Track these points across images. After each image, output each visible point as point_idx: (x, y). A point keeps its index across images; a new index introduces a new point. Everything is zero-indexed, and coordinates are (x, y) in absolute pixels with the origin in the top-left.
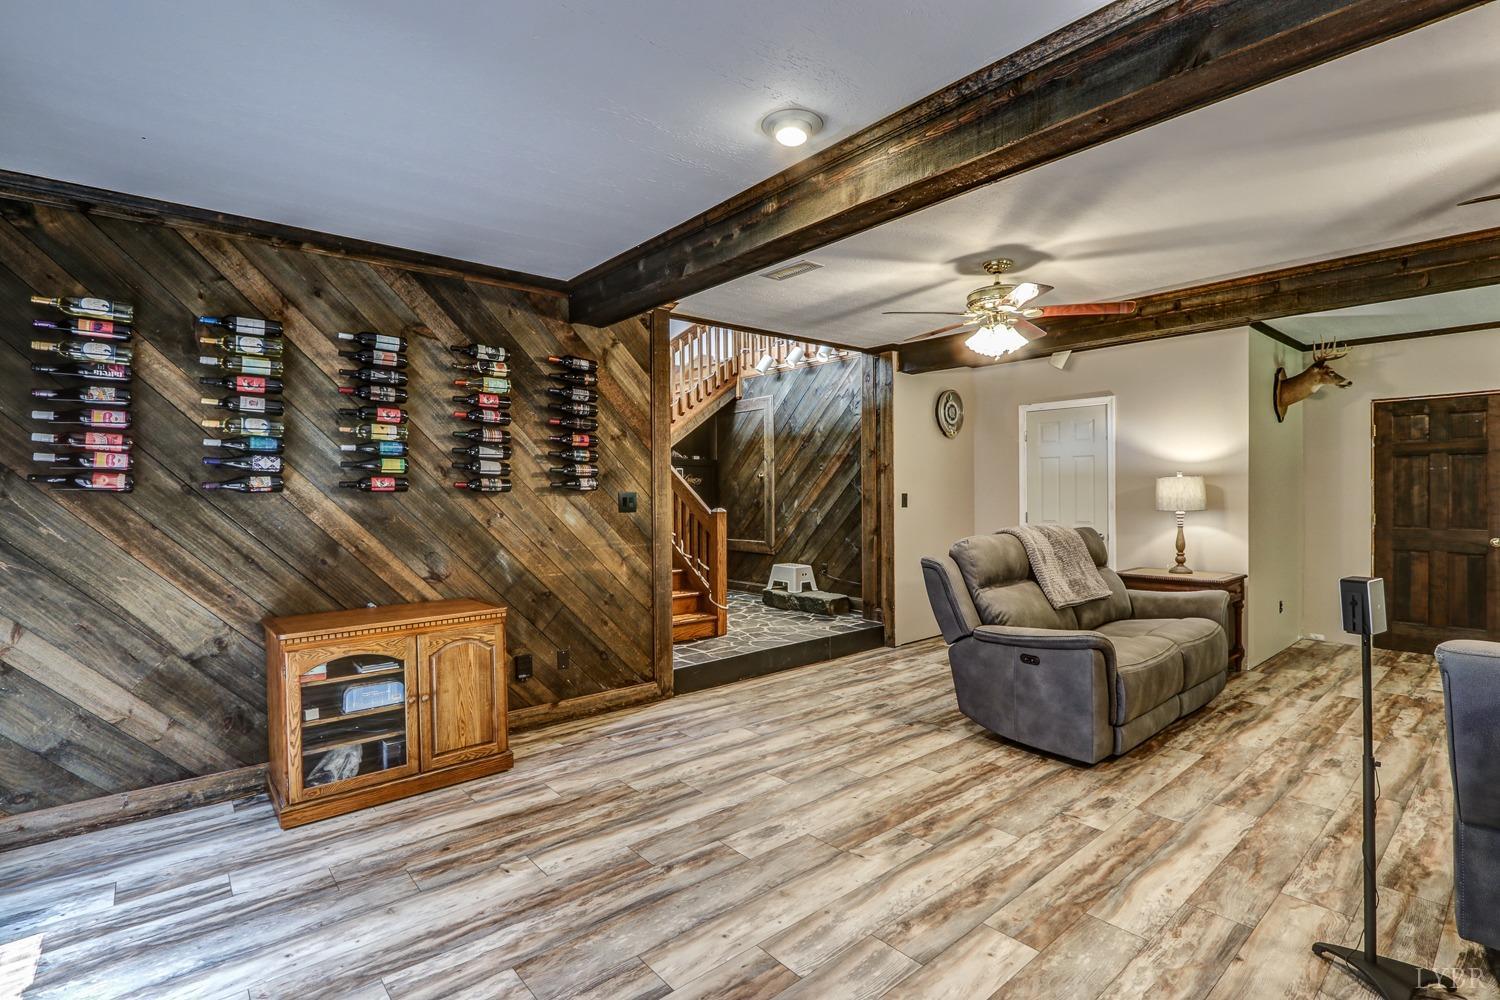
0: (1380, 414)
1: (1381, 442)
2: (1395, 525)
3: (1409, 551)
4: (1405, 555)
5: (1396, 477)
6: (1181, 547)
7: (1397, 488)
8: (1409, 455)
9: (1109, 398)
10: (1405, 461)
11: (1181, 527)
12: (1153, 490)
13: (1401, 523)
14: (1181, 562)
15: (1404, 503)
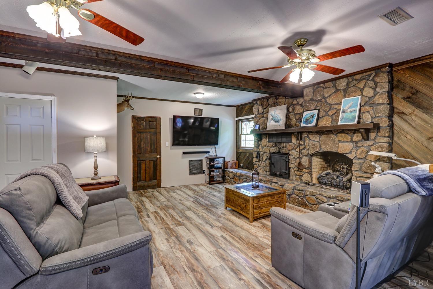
0: (134, 120)
1: (134, 128)
2: (137, 153)
3: (141, 161)
4: (140, 162)
5: (138, 139)
6: (96, 168)
7: (138, 142)
8: (140, 133)
9: (53, 97)
10: (140, 134)
11: (96, 159)
12: (83, 142)
13: (139, 153)
14: (96, 174)
15: (139, 146)
